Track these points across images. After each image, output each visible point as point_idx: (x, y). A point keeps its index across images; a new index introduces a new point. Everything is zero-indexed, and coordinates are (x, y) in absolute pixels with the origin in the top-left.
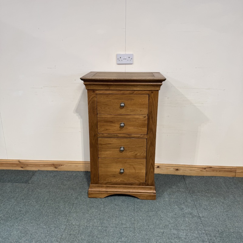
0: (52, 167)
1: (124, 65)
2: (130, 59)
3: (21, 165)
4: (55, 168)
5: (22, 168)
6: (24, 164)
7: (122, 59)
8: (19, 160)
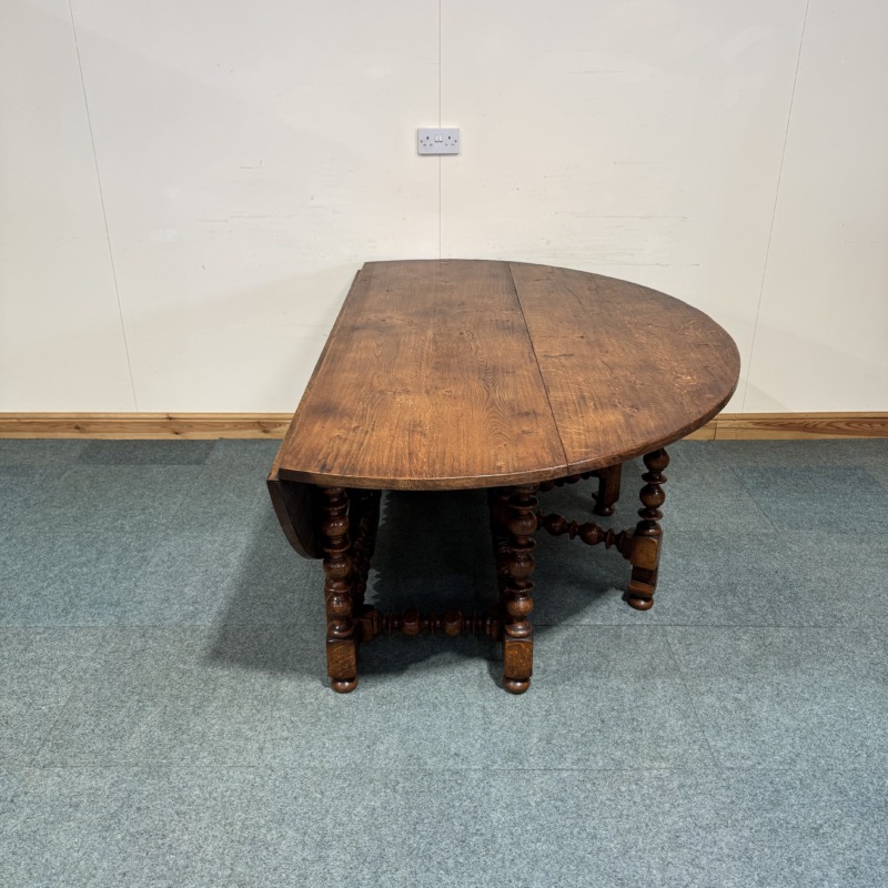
0: (256, 431)
1: (438, 158)
2: (452, 141)
3: (173, 427)
4: (264, 431)
5: (177, 433)
6: (182, 425)
7: (431, 140)
8: (168, 414)
